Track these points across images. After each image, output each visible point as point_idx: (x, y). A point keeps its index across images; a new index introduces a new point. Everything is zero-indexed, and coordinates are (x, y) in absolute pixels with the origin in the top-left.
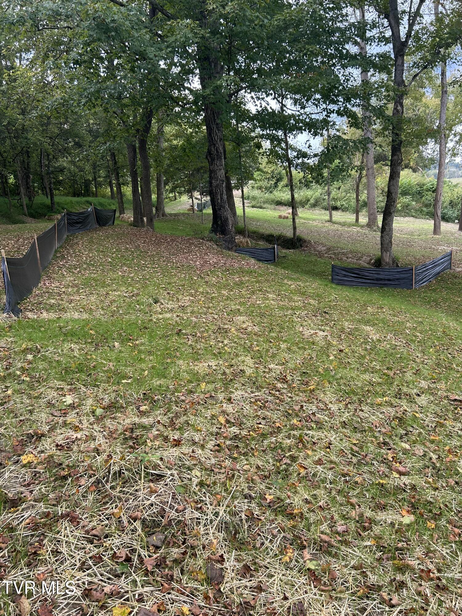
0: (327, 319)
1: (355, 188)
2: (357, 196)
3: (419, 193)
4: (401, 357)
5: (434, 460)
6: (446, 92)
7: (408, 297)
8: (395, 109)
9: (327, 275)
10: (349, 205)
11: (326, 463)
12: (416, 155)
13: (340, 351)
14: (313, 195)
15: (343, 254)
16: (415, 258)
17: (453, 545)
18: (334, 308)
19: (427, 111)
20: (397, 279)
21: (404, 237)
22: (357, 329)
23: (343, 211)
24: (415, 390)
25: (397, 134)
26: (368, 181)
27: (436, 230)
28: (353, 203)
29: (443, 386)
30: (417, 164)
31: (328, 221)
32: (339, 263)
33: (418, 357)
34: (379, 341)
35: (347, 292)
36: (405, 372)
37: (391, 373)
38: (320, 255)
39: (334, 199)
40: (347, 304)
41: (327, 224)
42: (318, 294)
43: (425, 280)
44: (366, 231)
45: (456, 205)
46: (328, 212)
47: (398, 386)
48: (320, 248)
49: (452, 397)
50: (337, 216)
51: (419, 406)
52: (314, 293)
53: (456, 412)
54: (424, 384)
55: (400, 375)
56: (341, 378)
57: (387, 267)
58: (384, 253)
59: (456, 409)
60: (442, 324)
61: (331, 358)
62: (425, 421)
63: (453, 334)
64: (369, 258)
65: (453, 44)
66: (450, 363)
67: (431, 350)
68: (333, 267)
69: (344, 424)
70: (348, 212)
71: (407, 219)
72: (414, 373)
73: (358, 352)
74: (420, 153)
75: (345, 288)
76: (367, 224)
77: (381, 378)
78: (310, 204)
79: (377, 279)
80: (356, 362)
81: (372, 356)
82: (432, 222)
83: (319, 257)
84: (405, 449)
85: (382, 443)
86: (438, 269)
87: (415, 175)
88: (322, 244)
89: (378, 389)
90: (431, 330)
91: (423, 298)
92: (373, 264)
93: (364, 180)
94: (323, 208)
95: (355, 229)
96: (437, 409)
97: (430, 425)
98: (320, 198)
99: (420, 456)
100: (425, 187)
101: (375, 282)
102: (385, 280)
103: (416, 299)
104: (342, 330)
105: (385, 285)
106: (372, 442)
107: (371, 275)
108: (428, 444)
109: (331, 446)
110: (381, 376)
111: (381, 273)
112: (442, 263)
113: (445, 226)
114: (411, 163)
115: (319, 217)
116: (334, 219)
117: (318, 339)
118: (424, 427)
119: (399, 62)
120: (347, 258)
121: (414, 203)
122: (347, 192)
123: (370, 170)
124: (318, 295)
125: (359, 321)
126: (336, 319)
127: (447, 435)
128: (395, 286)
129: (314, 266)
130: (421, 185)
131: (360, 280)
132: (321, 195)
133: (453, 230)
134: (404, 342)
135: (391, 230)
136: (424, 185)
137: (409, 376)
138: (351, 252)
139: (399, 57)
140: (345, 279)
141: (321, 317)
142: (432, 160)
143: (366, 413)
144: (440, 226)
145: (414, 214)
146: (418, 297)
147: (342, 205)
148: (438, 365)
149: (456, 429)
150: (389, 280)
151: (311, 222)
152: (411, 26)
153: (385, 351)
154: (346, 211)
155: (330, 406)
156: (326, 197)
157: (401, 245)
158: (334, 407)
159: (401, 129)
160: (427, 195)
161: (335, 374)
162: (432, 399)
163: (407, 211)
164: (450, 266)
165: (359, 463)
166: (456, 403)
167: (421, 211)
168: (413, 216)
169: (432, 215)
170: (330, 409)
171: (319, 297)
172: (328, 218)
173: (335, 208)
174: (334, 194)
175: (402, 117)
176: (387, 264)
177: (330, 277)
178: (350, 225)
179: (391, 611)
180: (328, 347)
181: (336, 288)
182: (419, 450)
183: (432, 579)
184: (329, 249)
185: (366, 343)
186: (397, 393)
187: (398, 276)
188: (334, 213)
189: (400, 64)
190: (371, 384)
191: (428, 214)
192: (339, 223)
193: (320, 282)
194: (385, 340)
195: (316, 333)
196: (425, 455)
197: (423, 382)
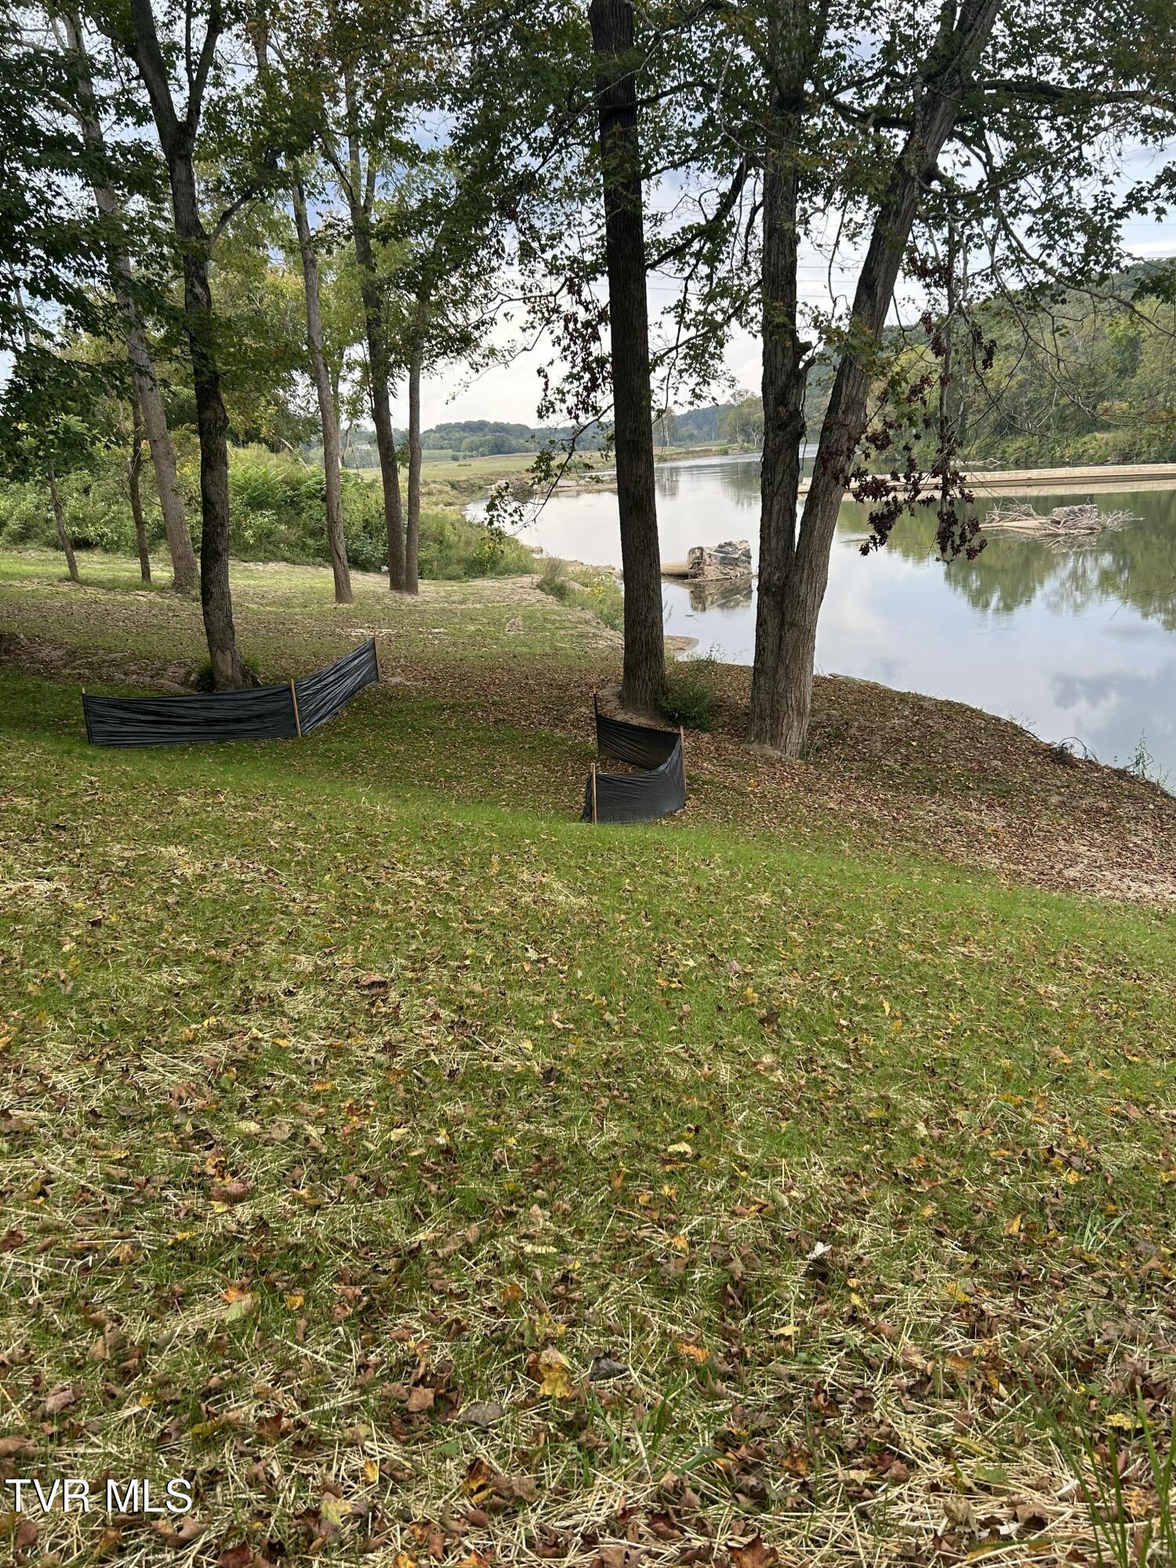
0: (63, 845)
1: (127, 490)
2: (137, 510)
3: (292, 503)
4: (253, 909)
5: (316, 1142)
6: (313, 262)
7: (287, 757)
8: (189, 291)
9: (76, 725)
10: (120, 534)
11: (29, 1239)
12: (272, 410)
13: (94, 924)
14: (13, 508)
15: (113, 663)
16: (297, 662)
17: (340, 1329)
18: (85, 812)
19: (282, 305)
20: (259, 716)
21: (270, 613)
22: (145, 859)
23: (106, 551)
24: (284, 983)
25: (203, 356)
26: (159, 472)
27: (342, 590)
28: (129, 528)
29: (348, 958)
30: (278, 433)
31: (68, 580)
32: (105, 690)
33: (294, 900)
34: (202, 878)
35: (127, 765)
36: (260, 944)
37: (226, 955)
38: (49, 671)
39: (76, 518)
40: (123, 795)
41: (65, 587)
42: (39, 780)
43: (323, 711)
44: (173, 601)
45: (378, 530)
46: (62, 555)
47: (242, 982)
48: (46, 653)
49: (366, 980)
50: (91, 564)
51: (292, 1020)
52: (27, 779)
53: (374, 1011)
54: (305, 963)
55: (249, 954)
56: (94, 995)
57: (231, 690)
58: (219, 654)
59: (372, 1004)
60: (359, 811)
61: (66, 949)
62: (302, 1052)
63: (378, 829)
64: (182, 671)
65: (303, 148)
66: (368, 900)
67: (327, 877)
68: (87, 700)
69: (93, 1118)
70: (119, 555)
71: (272, 566)
72: (282, 943)
73: (143, 917)
74: (281, 406)
75: (121, 755)
76: (174, 584)
77: (199, 972)
78: (9, 534)
79: (209, 722)
80: (135, 944)
81: (182, 919)
82: (330, 572)
83: (46, 679)
84: (248, 1136)
85: (191, 1138)
86: (349, 683)
87: (274, 459)
88: (51, 641)
89: (193, 1001)
90: (329, 831)
91: (323, 755)
92: (196, 685)
93: (150, 469)
94: (48, 544)
95: (144, 597)
96: (333, 1015)
97: (313, 1058)
98: (34, 516)
99: (284, 1142)
100: (303, 489)
101: (205, 729)
102: (227, 721)
103: (308, 760)
104: (105, 869)
105: (232, 734)
106: (166, 1142)
107: (192, 712)
108: (306, 1106)
109: (48, 1188)
110: (201, 967)
111: (216, 705)
112: (357, 668)
113: (360, 581)
114: (264, 430)
115: (39, 569)
116: (82, 572)
117: (30, 903)
118: (299, 1067)
119: (181, 174)
120: (125, 674)
121: (283, 527)
122: (109, 500)
123: (161, 447)
124: (40, 784)
125: (152, 836)
126: (88, 840)
127: (350, 1073)
128: (256, 735)
129: (35, 703)
130: (294, 484)
131: (164, 729)
132: (37, 508)
133: (380, 590)
134: (264, 869)
135: (226, 595)
136: (300, 483)
137: (270, 950)
138: (134, 658)
139: (178, 161)
140: (125, 729)
141: (47, 840)
142: (310, 423)
143: (154, 1071)
144: (348, 581)
145: (288, 555)
146: (313, 755)
147: (102, 536)
148: (343, 909)
149: (371, 1053)
150: (238, 720)
151: (17, 583)
152: (196, 87)
153: (215, 901)
154: (115, 551)
155: (56, 1077)
156: (52, 515)
157: (264, 632)
158: (63, 1081)
159: (210, 344)
160: (310, 507)
161: (76, 989)
162: (322, 994)
163: (266, 548)
164: (374, 674)
165: (128, 1207)
166: (374, 991)
167: (304, 547)
168: (286, 560)
169: (327, 555)
170: (54, 1088)
171: (40, 786)
172: (65, 570)
173: (84, 544)
174: (73, 503)
175: (208, 314)
176: (231, 680)
177: (84, 730)
178: (128, 587)
179: (181, 1558)
180: (60, 919)
181: (94, 758)
182: (282, 1128)
183: (284, 1434)
184: (72, 654)
185: (165, 891)
186: (241, 1000)
187: (257, 709)
188: (80, 556)
189: (184, 178)
190: (172, 992)
191: (319, 552)
192: (98, 584)
193: (48, 746)
194: (215, 875)
195: (26, 888)
196: (294, 1137)
197: (303, 958)
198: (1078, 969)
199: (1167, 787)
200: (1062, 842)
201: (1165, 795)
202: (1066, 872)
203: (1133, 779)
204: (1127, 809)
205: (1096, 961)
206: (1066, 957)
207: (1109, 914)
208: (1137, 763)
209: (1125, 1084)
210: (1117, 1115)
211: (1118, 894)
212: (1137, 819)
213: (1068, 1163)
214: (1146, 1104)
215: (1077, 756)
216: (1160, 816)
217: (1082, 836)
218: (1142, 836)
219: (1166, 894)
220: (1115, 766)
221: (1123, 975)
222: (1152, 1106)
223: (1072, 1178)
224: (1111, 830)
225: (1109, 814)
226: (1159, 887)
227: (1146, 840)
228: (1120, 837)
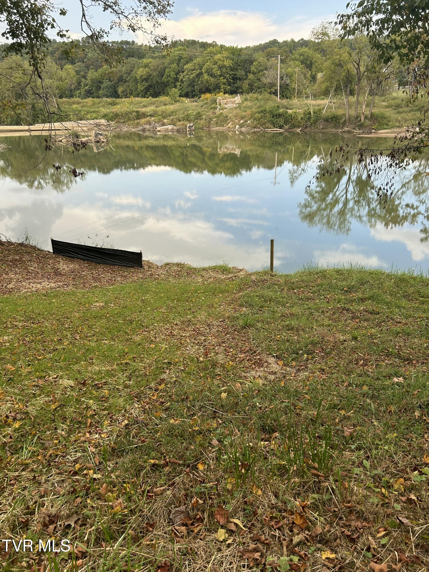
198: (16, 326)
199: (39, 247)
200: (4, 275)
201: (39, 250)
202: (8, 286)
203: (26, 246)
204: (26, 258)
205: (23, 320)
206: (11, 322)
207: (27, 299)
208: (26, 240)
209: (36, 371)
210: (34, 386)
211: (29, 290)
212: (30, 260)
213: (15, 419)
214: (45, 377)
215: (3, 240)
216: (38, 258)
217: (12, 271)
218: (33, 266)
219: (46, 286)
220: (19, 242)
221: (33, 323)
222: (47, 377)
223: (17, 425)
224: (22, 266)
225: (20, 261)
226: (43, 284)
227: (35, 267)
228: (26, 268)
